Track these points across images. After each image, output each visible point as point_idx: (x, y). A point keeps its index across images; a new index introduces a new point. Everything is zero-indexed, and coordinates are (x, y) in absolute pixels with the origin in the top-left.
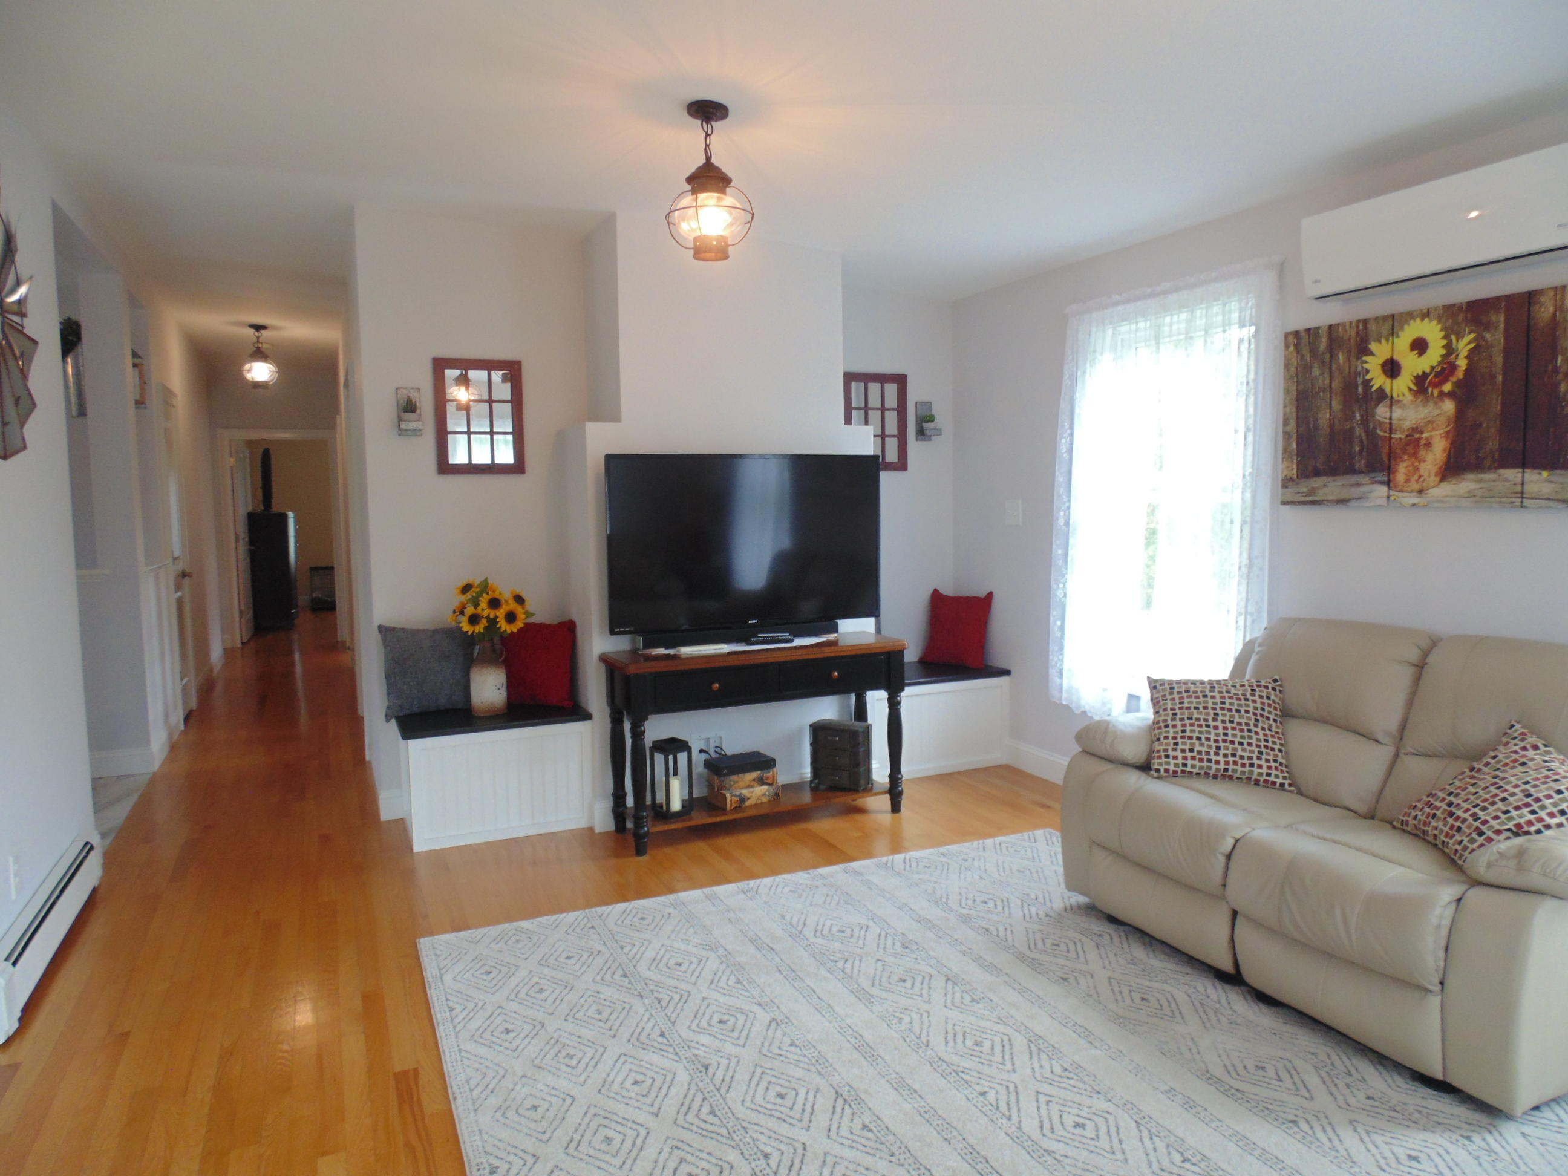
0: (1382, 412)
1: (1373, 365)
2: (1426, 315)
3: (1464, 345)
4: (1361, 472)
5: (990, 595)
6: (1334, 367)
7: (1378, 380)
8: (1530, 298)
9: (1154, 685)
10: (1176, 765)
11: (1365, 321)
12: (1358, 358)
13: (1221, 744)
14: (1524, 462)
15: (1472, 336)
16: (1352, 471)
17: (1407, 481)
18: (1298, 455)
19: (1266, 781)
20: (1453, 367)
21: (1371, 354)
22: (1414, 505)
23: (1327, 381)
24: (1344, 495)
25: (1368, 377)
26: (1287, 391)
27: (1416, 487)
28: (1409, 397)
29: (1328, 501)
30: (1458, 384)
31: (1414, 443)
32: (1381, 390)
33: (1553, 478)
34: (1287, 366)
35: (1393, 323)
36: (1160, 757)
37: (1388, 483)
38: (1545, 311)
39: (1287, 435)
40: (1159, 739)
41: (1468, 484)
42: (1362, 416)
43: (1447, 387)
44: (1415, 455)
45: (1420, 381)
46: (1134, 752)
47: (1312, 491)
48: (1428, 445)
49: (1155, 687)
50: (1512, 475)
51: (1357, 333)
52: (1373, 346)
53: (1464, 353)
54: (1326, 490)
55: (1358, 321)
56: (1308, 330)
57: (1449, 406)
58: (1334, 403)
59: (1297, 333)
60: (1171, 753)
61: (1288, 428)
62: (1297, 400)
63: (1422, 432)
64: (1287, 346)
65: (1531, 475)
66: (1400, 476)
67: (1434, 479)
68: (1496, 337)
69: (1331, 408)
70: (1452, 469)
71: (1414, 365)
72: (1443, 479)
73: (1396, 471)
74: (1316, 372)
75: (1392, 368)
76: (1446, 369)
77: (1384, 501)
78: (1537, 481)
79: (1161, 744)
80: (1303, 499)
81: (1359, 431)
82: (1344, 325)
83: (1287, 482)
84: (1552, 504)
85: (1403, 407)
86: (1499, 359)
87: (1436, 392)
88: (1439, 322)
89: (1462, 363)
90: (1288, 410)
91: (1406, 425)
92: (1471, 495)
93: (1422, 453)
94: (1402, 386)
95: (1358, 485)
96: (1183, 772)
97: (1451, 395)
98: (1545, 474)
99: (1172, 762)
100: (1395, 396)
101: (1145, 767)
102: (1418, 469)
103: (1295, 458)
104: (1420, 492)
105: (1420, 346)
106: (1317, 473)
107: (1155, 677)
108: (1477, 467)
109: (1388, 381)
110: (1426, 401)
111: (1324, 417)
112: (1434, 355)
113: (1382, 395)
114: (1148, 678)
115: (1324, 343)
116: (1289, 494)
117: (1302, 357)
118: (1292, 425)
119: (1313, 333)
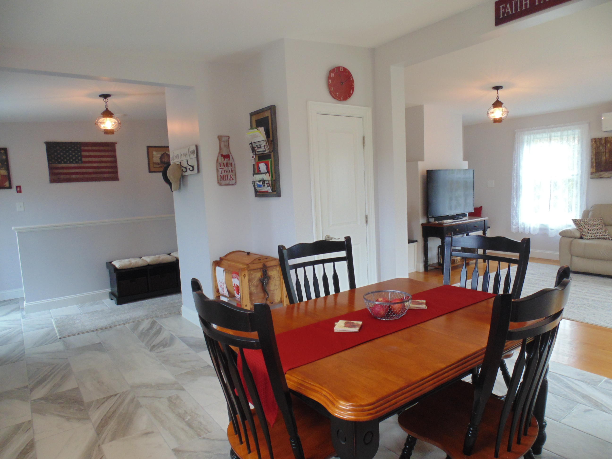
5: (481, 207)
6: (606, 147)
10: (590, 237)
13: (597, 232)
18: (596, 167)
19: (608, 239)
23: (604, 150)
26: (592, 152)
29: (605, 177)
34: (592, 146)
36: (585, 235)
39: (592, 163)
40: (583, 232)
46: (578, 234)
47: (600, 175)
49: (575, 221)
54: (604, 175)
56: (599, 138)
58: (607, 155)
59: (595, 139)
60: (588, 234)
61: (593, 161)
62: (595, 154)
64: (592, 142)
69: (605, 156)
74: (601, 148)
79: (584, 233)
80: (597, 177)
83: (592, 173)
90: (592, 156)
96: (591, 238)
99: (589, 236)
101: (581, 238)
103: (595, 168)
106: (601, 171)
107: (574, 219)
111: (604, 158)
114: (572, 219)
115: (603, 141)
116: (593, 176)
117: (597, 144)
118: (594, 160)
119: (600, 139)
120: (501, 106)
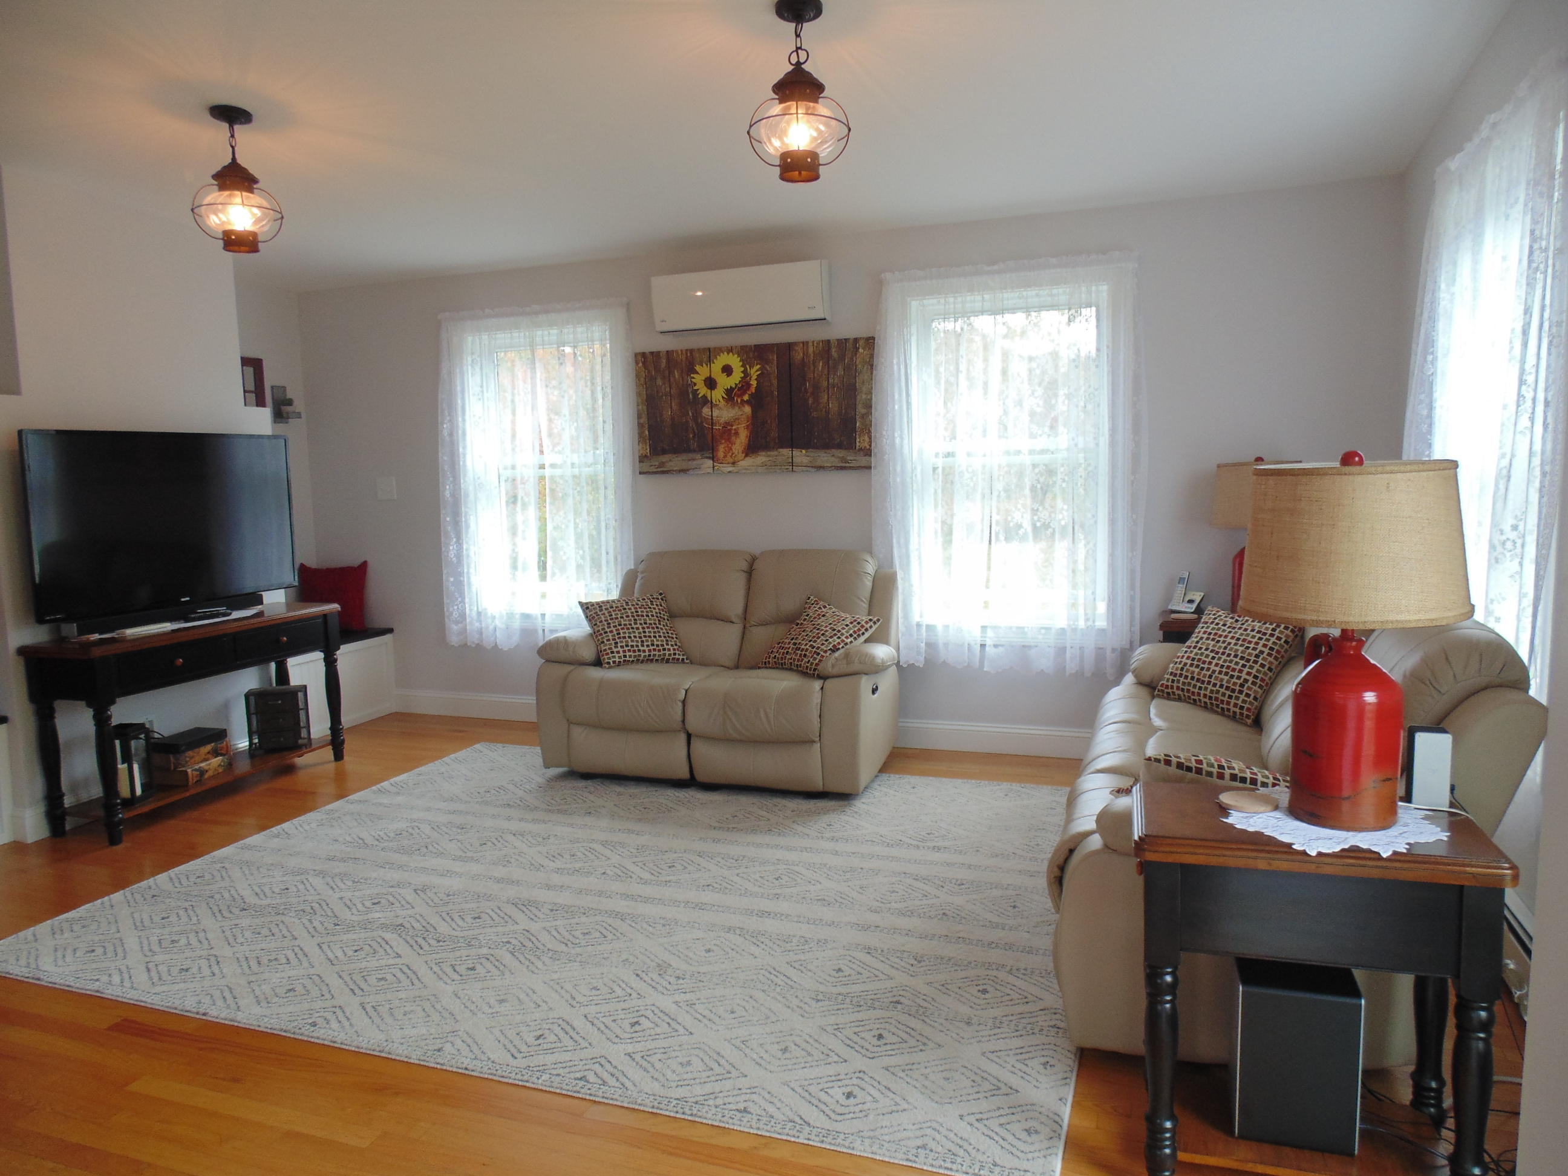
0: (706, 411)
1: (699, 380)
2: (730, 350)
3: (754, 372)
4: (694, 451)
5: (364, 565)
6: (672, 380)
7: (703, 391)
8: (790, 346)
9: (586, 607)
10: (620, 657)
11: (692, 351)
12: (688, 375)
13: (644, 639)
14: (793, 444)
15: (759, 366)
16: (688, 450)
17: (725, 456)
18: (650, 440)
19: (673, 659)
20: (749, 385)
21: (697, 373)
22: (730, 472)
23: (668, 389)
24: (684, 466)
25: (695, 388)
26: (639, 394)
27: (731, 460)
28: (723, 402)
29: (673, 471)
30: (751, 395)
31: (728, 432)
32: (704, 396)
33: (808, 454)
34: (637, 376)
35: (710, 354)
36: (607, 654)
37: (713, 458)
38: (798, 356)
39: (640, 426)
40: (603, 642)
41: (761, 458)
42: (693, 414)
43: (746, 398)
44: (729, 440)
45: (729, 392)
46: (589, 654)
47: (662, 464)
48: (737, 434)
49: (587, 608)
50: (787, 452)
51: (687, 358)
52: (698, 368)
53: (755, 377)
54: (671, 463)
55: (687, 350)
56: (652, 353)
57: (748, 409)
58: (673, 404)
59: (643, 355)
60: (615, 650)
61: (642, 421)
62: (647, 401)
63: (732, 426)
64: (637, 363)
65: (796, 452)
66: (721, 454)
67: (741, 456)
68: (772, 368)
69: (671, 408)
70: (751, 449)
71: (725, 382)
72: (747, 455)
73: (718, 450)
74: (659, 382)
75: (711, 383)
76: (744, 385)
77: (711, 470)
78: (801, 456)
79: (606, 645)
80: (655, 470)
81: (691, 423)
82: (677, 352)
83: (643, 459)
84: (810, 469)
85: (720, 409)
86: (775, 382)
87: (739, 401)
88: (739, 355)
89: (754, 383)
90: (640, 407)
91: (722, 421)
92: (763, 465)
93: (733, 438)
94: (718, 395)
95: (694, 460)
96: (624, 661)
97: (748, 402)
98: (804, 451)
99: (617, 655)
100: (714, 402)
101: (598, 663)
102: (731, 449)
103: (648, 441)
104: (734, 463)
105: (727, 370)
106: (664, 452)
107: (584, 601)
108: (766, 447)
109: (709, 391)
110: (734, 405)
111: (667, 413)
112: (737, 377)
113: (705, 401)
114: (580, 603)
115: (663, 363)
116: (646, 467)
117: (649, 372)
118: (644, 420)
119: (656, 355)
120: (250, 190)
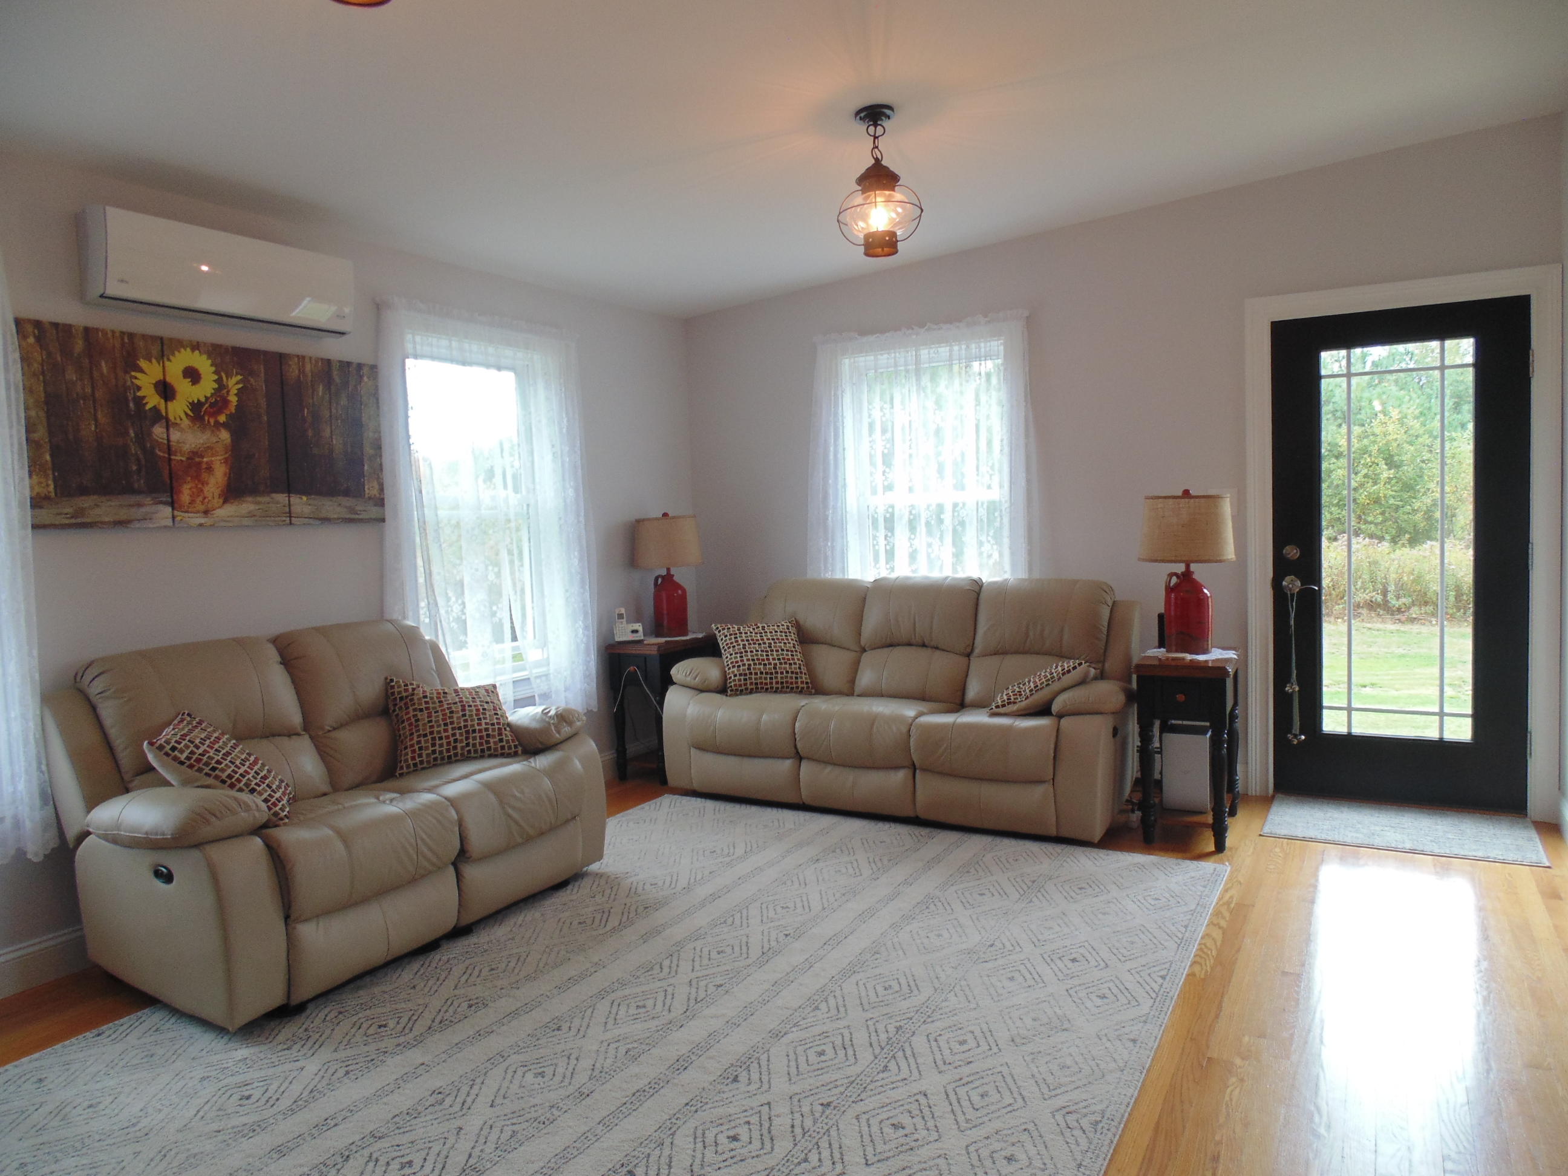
0: (158, 431)
1: (146, 380)
2: (196, 347)
3: (234, 383)
4: (139, 492)
6: (96, 374)
7: (153, 400)
8: (281, 358)
11: (131, 336)
12: (126, 372)
14: (289, 489)
15: (239, 377)
16: (129, 490)
17: (192, 502)
18: (53, 469)
20: (226, 402)
21: (142, 371)
22: (201, 525)
23: (88, 390)
24: (123, 514)
25: (139, 394)
26: (29, 390)
27: (202, 508)
28: (186, 422)
29: (102, 523)
30: (230, 416)
31: (196, 465)
32: (155, 409)
33: (311, 502)
34: (25, 359)
35: (164, 348)
37: (172, 504)
38: (292, 371)
39: (32, 443)
41: (247, 506)
42: (136, 435)
43: (222, 418)
44: (197, 477)
45: (196, 407)
47: (80, 512)
48: (210, 469)
50: (282, 498)
51: (123, 345)
52: (143, 363)
53: (234, 391)
54: (97, 511)
55: (122, 333)
56: (56, 325)
57: (225, 435)
58: (99, 415)
59: (36, 324)
62: (47, 403)
63: (203, 457)
64: (23, 335)
65: (295, 499)
66: (185, 496)
67: (218, 501)
68: (259, 383)
69: (96, 420)
70: (233, 492)
71: (187, 393)
72: (225, 502)
73: (180, 492)
74: (71, 375)
75: (166, 390)
76: (218, 402)
77: (169, 522)
78: (300, 504)
80: (67, 521)
81: (133, 449)
82: (103, 331)
83: (37, 502)
84: (311, 521)
85: (182, 430)
86: (263, 402)
87: (212, 421)
88: (209, 357)
89: (233, 399)
90: (33, 413)
91: (186, 448)
92: (251, 515)
93: (204, 475)
94: (177, 409)
95: (139, 505)
97: (225, 425)
98: (305, 498)
100: (171, 417)
102: (202, 491)
103: (50, 472)
104: (206, 512)
105: (192, 375)
106: (84, 491)
108: (254, 491)
109: (163, 401)
110: (204, 427)
111: (88, 429)
112: (206, 388)
113: (157, 416)
115: (79, 345)
116: (46, 515)
117: (49, 354)
118: (41, 433)
119: (63, 330)
